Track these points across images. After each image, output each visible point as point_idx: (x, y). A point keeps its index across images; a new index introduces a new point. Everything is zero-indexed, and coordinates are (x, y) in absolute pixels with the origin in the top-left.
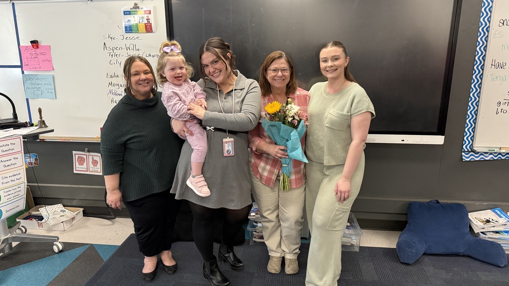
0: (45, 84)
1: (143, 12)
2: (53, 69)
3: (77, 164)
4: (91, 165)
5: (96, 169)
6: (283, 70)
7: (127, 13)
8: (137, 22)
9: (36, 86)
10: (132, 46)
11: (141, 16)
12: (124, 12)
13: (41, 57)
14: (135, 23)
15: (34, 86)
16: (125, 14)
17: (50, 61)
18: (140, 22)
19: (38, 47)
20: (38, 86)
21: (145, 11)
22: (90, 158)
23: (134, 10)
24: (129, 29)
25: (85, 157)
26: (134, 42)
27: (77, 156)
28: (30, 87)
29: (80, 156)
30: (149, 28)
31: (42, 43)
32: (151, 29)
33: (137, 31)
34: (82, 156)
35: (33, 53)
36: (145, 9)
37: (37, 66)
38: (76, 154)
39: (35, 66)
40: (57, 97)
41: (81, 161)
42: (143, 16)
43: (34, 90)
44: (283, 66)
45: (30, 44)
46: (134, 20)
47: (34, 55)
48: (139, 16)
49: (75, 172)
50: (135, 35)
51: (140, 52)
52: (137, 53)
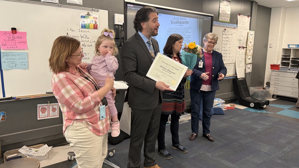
0: (19, 59)
1: (93, 18)
2: (28, 49)
3: (41, 113)
4: (51, 112)
5: (55, 114)
7: (83, 17)
8: (89, 23)
9: (11, 60)
10: (84, 36)
11: (91, 20)
12: (81, 16)
13: (17, 40)
14: (88, 23)
15: (9, 61)
16: (81, 17)
17: (25, 43)
18: (90, 23)
19: (16, 33)
20: (13, 61)
22: (51, 107)
23: (87, 16)
24: (84, 27)
25: (47, 107)
26: (86, 34)
27: (40, 108)
28: (6, 61)
29: (43, 107)
30: (95, 27)
31: (19, 30)
32: (97, 28)
33: (89, 28)
34: (44, 107)
35: (11, 36)
36: (94, 16)
37: (14, 46)
38: (40, 106)
39: (12, 46)
40: (29, 68)
41: (44, 110)
42: (93, 20)
43: (9, 63)
45: (11, 30)
46: (87, 21)
47: (11, 38)
48: (90, 19)
49: (38, 119)
50: (87, 30)
51: (89, 40)
52: (87, 40)
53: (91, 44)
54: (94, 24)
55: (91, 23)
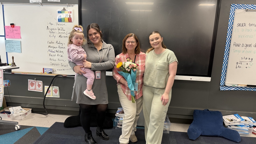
0: (16, 45)
2: (21, 38)
3: (30, 86)
4: (37, 87)
5: (39, 89)
6: (132, 42)
7: (59, 12)
8: (64, 17)
9: (12, 46)
10: (61, 28)
12: (58, 12)
13: (15, 32)
14: (63, 17)
15: (10, 46)
16: (58, 13)
17: (20, 34)
19: (14, 27)
21: (68, 12)
22: (37, 83)
23: (63, 11)
24: (60, 20)
25: (34, 82)
26: (62, 26)
27: (30, 82)
29: (32, 82)
30: (70, 20)
31: (16, 25)
33: (64, 21)
34: (33, 82)
36: (68, 11)
37: (13, 36)
38: (30, 81)
39: (12, 36)
40: (22, 52)
41: (32, 85)
42: (67, 14)
43: (10, 48)
44: (132, 40)
45: (10, 25)
46: (63, 16)
47: (12, 30)
48: (65, 14)
49: (29, 90)
50: (63, 23)
51: (65, 32)
52: (63, 32)
53: (67, 35)
54: (68, 18)
55: (66, 17)
